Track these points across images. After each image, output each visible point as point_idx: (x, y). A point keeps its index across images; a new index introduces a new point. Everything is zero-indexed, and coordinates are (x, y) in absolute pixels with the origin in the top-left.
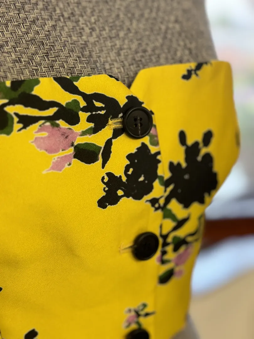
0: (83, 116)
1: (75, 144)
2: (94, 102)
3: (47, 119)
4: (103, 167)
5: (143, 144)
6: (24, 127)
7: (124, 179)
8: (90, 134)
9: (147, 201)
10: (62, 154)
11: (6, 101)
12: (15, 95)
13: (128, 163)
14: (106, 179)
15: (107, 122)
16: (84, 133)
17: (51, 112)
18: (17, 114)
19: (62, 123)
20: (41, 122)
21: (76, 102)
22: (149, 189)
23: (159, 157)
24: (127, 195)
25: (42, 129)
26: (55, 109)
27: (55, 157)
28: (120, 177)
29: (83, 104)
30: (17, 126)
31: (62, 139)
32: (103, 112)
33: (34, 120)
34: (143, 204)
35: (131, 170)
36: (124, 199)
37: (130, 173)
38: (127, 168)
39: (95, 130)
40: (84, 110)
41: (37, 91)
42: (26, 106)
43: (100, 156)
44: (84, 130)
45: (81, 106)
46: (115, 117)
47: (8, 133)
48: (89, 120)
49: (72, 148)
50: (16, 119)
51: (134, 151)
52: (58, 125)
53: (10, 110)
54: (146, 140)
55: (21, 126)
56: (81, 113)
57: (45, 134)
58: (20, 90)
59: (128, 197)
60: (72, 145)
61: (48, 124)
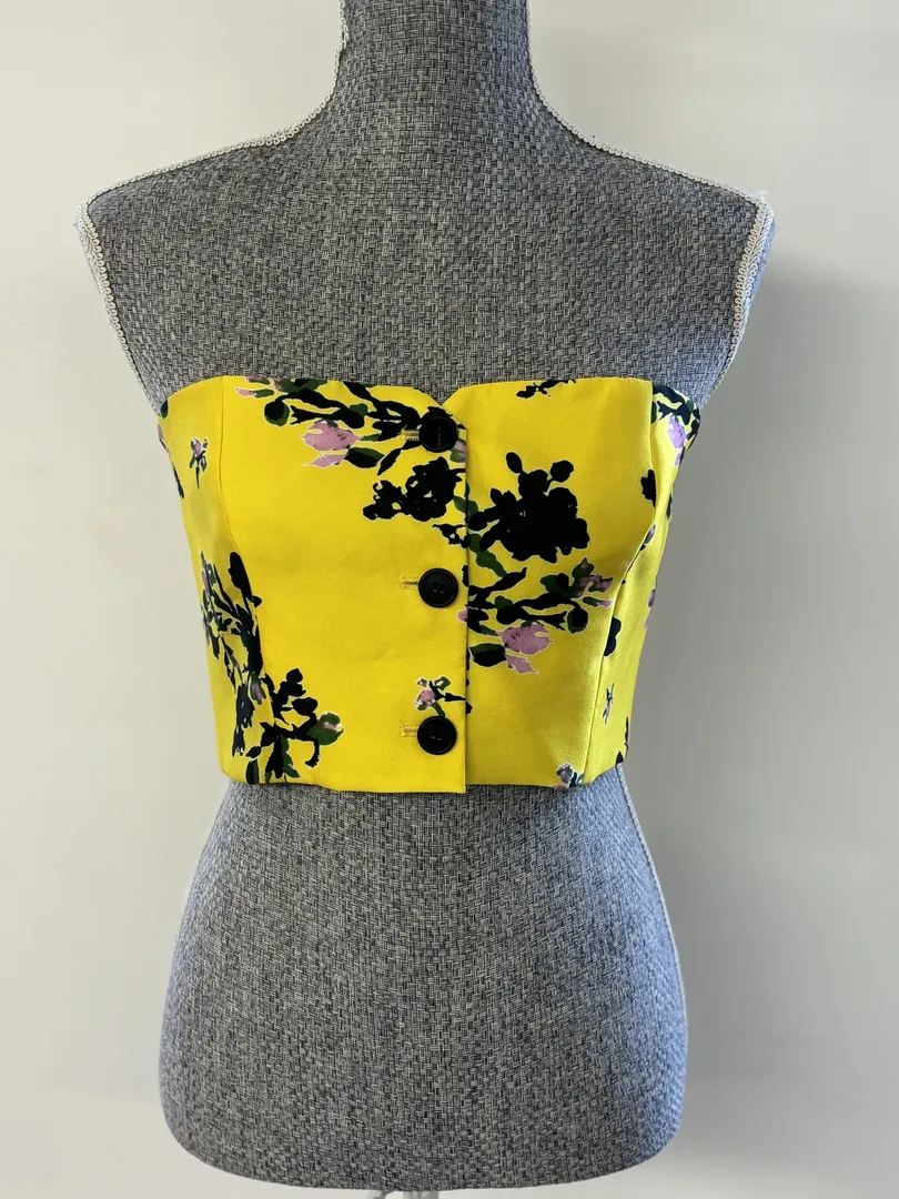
0: (369, 421)
1: (352, 447)
2: (389, 411)
3: (324, 417)
4: (379, 474)
5: (441, 459)
6: (298, 422)
7: (404, 491)
8: (374, 440)
9: (435, 526)
10: (331, 452)
11: (286, 394)
12: (297, 389)
13: (414, 474)
14: (380, 487)
15: (400, 431)
16: (366, 438)
17: (331, 410)
18: (293, 408)
19: (341, 424)
20: (317, 419)
21: (364, 407)
22: (441, 511)
23: (459, 475)
24: (405, 511)
25: (316, 425)
26: (336, 409)
27: (323, 454)
28: (400, 488)
29: (371, 408)
30: (291, 419)
31: (338, 439)
32: (397, 422)
33: (310, 416)
34: (429, 527)
35: (416, 482)
36: (402, 514)
37: (413, 486)
38: (411, 480)
39: (381, 438)
40: (372, 415)
41: (320, 390)
42: (305, 401)
43: (379, 463)
44: (367, 435)
45: (369, 411)
46: (411, 427)
47: (280, 425)
48: (376, 426)
49: (347, 450)
50: (292, 412)
51: (425, 463)
52: (336, 426)
53: (288, 402)
54: (447, 455)
55: (296, 419)
56: (366, 418)
57: (318, 431)
58: (303, 387)
59: (407, 513)
60: (348, 447)
61: (325, 422)
